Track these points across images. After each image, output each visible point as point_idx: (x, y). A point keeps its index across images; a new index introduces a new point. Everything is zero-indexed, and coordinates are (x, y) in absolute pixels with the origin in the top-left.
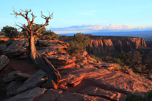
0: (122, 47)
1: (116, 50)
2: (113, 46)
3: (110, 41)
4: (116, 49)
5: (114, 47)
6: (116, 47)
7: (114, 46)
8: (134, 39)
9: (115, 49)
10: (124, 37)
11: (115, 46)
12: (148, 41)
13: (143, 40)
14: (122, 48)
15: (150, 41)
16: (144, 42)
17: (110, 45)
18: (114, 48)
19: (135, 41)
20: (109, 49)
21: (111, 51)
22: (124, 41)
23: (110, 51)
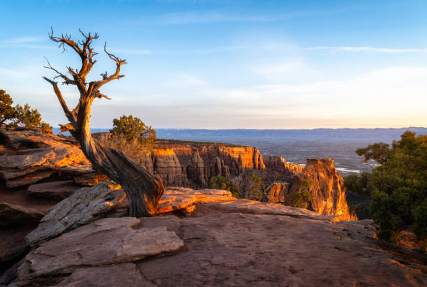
0: (204, 170)
1: (187, 180)
2: (180, 169)
3: (171, 152)
4: (189, 177)
5: (182, 170)
6: (187, 170)
7: (182, 168)
8: (236, 150)
9: (186, 175)
10: (211, 143)
11: (185, 169)
12: (270, 158)
13: (257, 155)
14: (205, 173)
15: (274, 157)
16: (262, 160)
17: (173, 164)
18: (183, 175)
19: (237, 157)
20: (168, 176)
21: (174, 182)
22: (209, 155)
23: (171, 181)
